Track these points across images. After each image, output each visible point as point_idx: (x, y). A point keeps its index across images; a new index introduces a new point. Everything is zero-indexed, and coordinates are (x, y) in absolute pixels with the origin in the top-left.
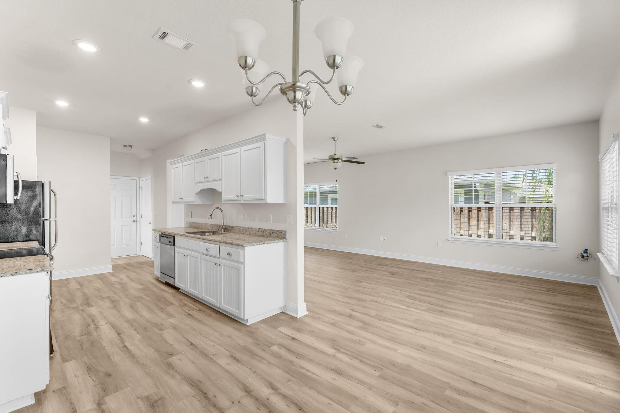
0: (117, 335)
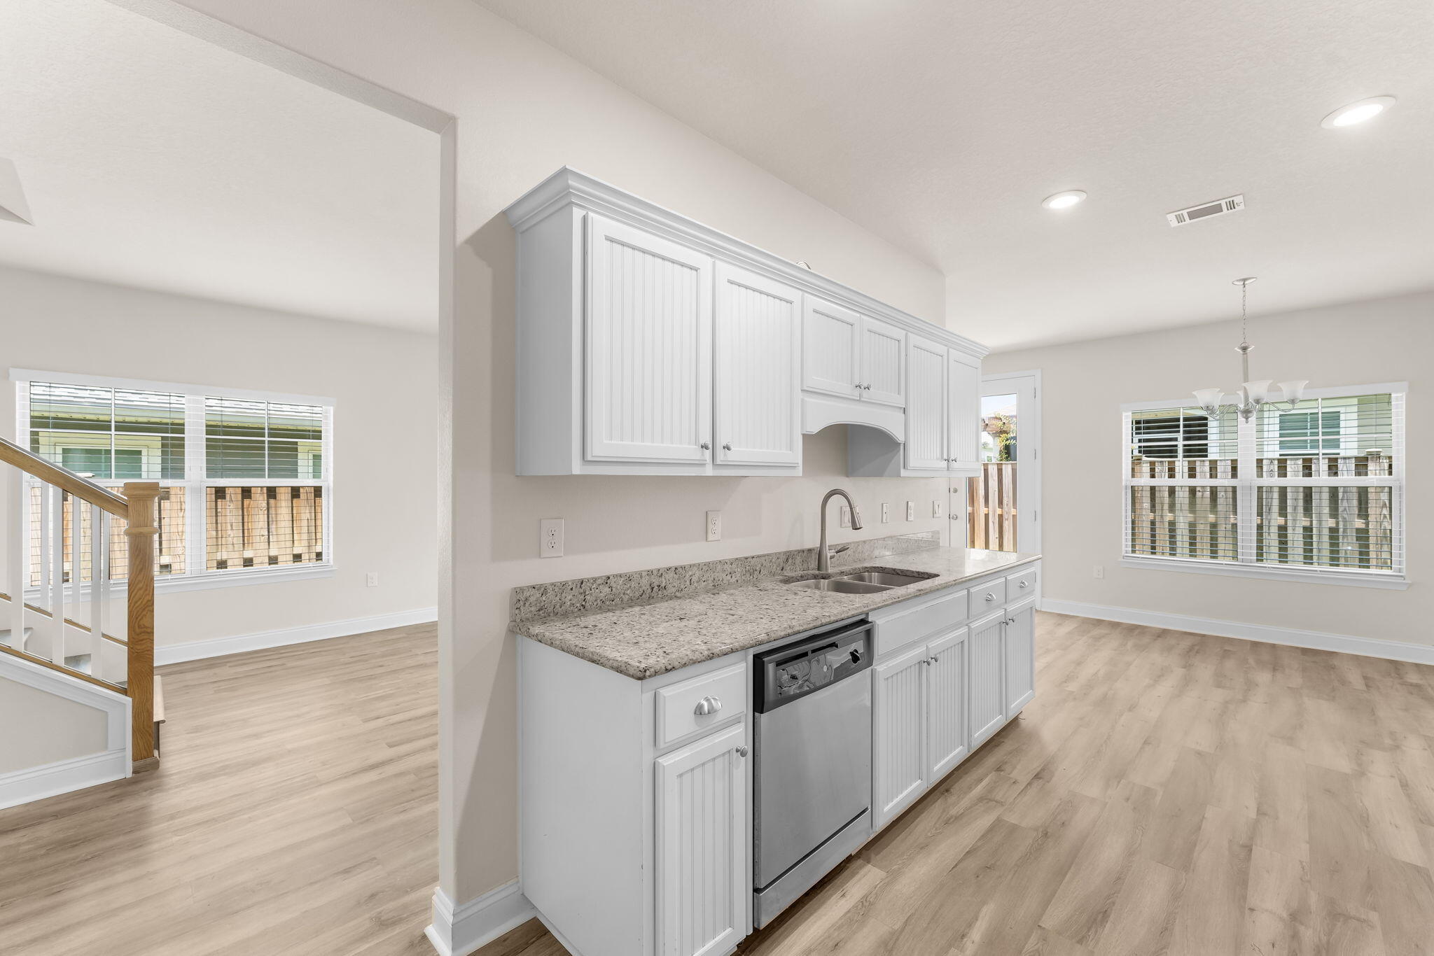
0: (1254, 847)
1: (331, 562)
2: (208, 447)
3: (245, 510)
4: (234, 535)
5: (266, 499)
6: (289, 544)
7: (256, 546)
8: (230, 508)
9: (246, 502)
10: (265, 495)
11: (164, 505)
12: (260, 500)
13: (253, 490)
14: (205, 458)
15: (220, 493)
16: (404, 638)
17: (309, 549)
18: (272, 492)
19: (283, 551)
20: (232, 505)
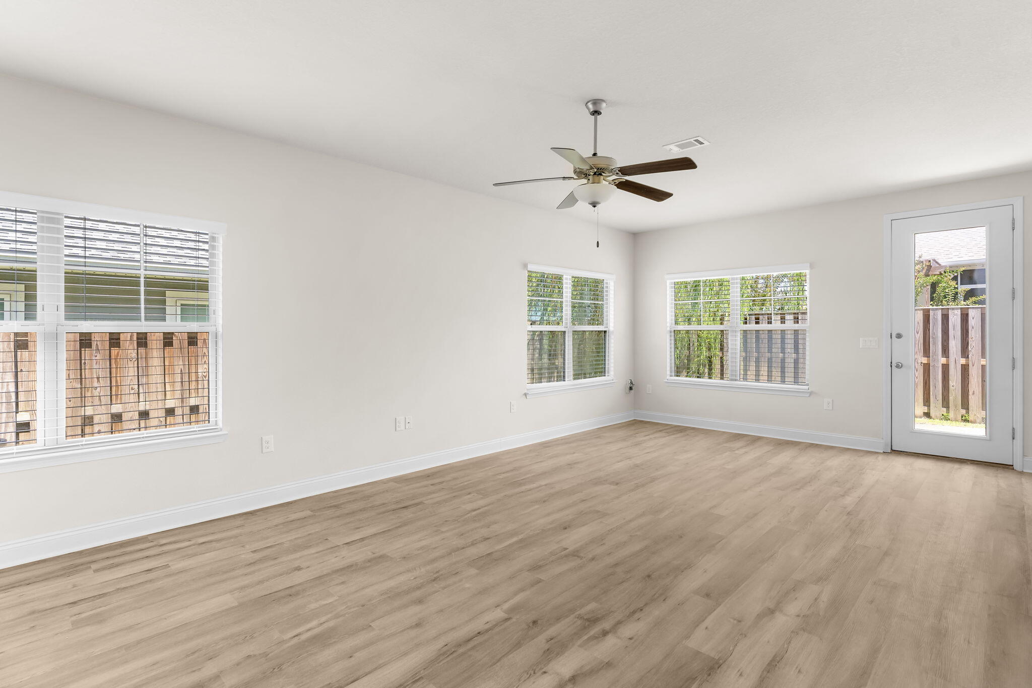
1: (220, 425)
2: (67, 280)
3: (113, 361)
4: (100, 389)
5: (136, 348)
6: (160, 396)
7: (125, 399)
8: (96, 360)
9: (114, 351)
10: (135, 343)
11: (21, 355)
12: (129, 349)
13: (122, 337)
14: (63, 294)
15: (85, 341)
16: (310, 517)
17: (182, 402)
18: (142, 340)
19: (154, 405)
20: (98, 355)
